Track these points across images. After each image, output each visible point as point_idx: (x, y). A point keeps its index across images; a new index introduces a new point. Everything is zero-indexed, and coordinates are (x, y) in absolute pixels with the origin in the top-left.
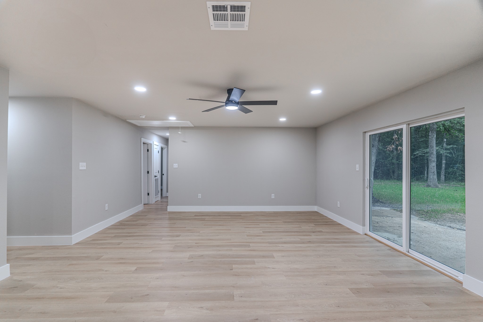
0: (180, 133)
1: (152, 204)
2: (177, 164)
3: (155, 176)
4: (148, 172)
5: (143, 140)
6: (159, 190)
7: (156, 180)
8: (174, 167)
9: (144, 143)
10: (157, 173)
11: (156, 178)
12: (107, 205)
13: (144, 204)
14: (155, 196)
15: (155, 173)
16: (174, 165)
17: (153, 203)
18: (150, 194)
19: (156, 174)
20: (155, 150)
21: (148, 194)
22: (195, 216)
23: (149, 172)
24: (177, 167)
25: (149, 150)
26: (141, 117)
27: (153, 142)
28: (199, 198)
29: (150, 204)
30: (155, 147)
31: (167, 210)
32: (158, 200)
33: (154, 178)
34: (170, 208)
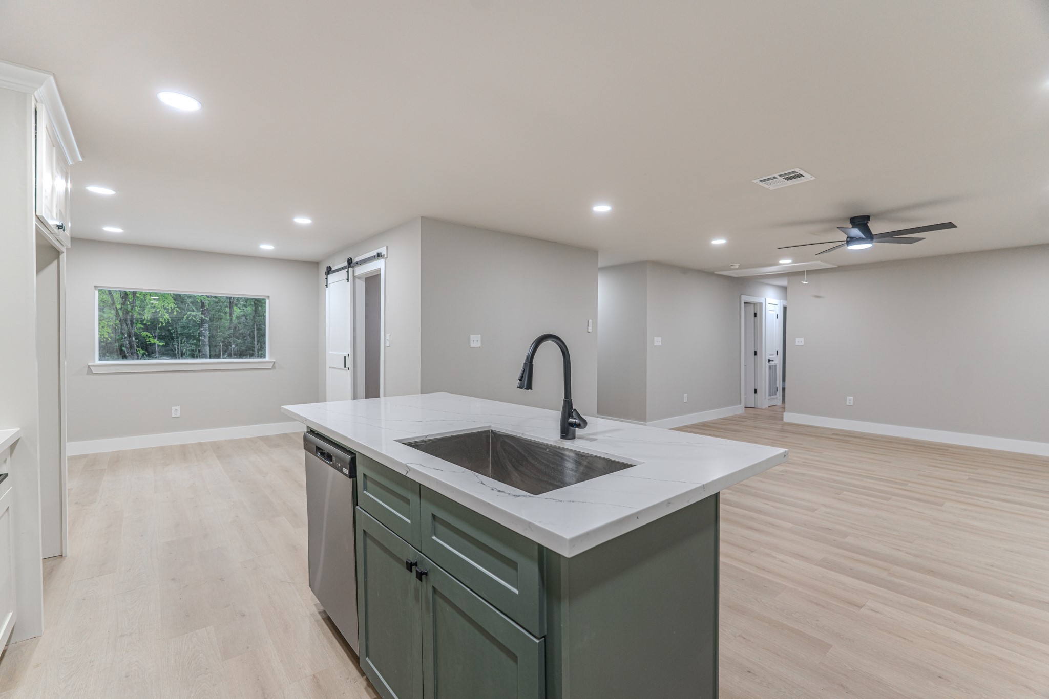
0: (804, 283)
1: (761, 409)
2: (802, 339)
3: (769, 361)
4: (755, 353)
5: (745, 298)
6: (778, 386)
7: (772, 369)
8: (797, 344)
9: (745, 303)
10: (773, 355)
11: (771, 365)
12: (686, 395)
13: (745, 407)
14: (770, 395)
15: (770, 355)
16: (797, 339)
17: (764, 408)
18: (758, 391)
19: (771, 358)
20: (768, 313)
21: (756, 391)
22: (833, 434)
23: (758, 353)
24: (803, 344)
25: (758, 315)
26: (732, 267)
27: (765, 299)
28: (848, 404)
29: (759, 409)
30: (769, 307)
31: (782, 420)
32: (776, 405)
33: (767, 364)
34: (788, 417)
